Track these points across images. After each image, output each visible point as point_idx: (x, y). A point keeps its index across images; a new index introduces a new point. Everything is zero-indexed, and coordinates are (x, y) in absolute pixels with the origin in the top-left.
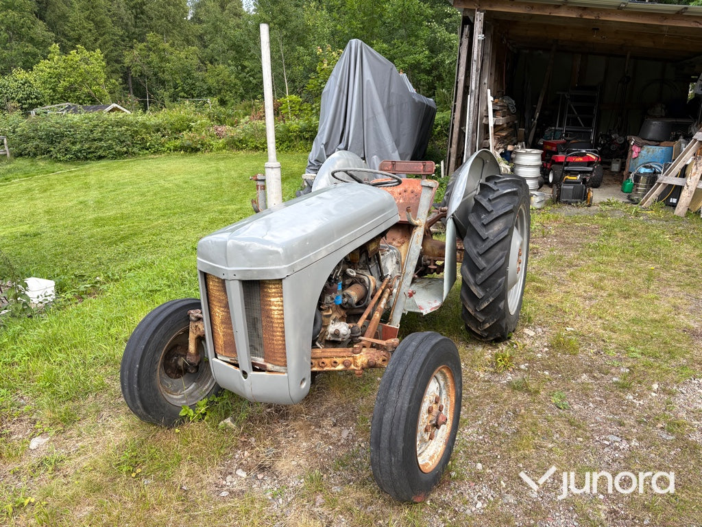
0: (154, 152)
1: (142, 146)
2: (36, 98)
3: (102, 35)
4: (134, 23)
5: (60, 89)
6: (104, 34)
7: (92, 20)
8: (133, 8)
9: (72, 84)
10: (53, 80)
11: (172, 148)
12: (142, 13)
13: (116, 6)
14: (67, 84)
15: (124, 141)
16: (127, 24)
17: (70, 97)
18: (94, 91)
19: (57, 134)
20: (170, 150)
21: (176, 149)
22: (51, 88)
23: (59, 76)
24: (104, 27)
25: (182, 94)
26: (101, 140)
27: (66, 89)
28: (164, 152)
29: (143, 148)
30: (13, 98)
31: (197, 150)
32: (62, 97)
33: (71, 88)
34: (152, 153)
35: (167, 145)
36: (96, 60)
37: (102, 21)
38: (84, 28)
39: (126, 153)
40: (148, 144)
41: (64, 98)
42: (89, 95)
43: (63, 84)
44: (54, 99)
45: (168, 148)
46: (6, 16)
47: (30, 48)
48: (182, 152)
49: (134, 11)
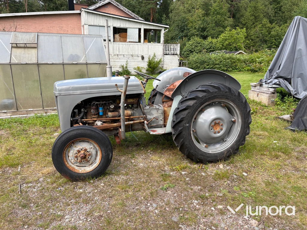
0: (239, 71)
1: (235, 68)
2: (213, 48)
3: (256, 22)
4: (274, 15)
5: (225, 45)
6: (258, 21)
7: (254, 16)
8: (276, 9)
9: (229, 43)
10: (223, 41)
11: (246, 70)
12: (280, 10)
13: (267, 9)
14: (227, 43)
15: (227, 65)
16: (270, 16)
17: (228, 48)
18: (238, 46)
19: (203, 61)
20: (246, 71)
21: (248, 70)
22: (222, 45)
23: (226, 40)
24: (259, 18)
25: (274, 46)
26: (218, 64)
27: (227, 45)
28: (243, 71)
29: (235, 69)
30: (205, 48)
31: (257, 71)
32: (225, 48)
33: (229, 44)
34: (238, 71)
35: (245, 68)
36: (243, 33)
37: (259, 16)
38: (249, 19)
39: (227, 70)
40: (237, 67)
41: (226, 49)
42: (235, 47)
43: (227, 42)
44: (222, 49)
45: (245, 70)
46: (216, 17)
47: (221, 29)
48: (250, 72)
49: (276, 10)
